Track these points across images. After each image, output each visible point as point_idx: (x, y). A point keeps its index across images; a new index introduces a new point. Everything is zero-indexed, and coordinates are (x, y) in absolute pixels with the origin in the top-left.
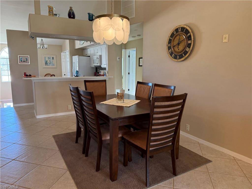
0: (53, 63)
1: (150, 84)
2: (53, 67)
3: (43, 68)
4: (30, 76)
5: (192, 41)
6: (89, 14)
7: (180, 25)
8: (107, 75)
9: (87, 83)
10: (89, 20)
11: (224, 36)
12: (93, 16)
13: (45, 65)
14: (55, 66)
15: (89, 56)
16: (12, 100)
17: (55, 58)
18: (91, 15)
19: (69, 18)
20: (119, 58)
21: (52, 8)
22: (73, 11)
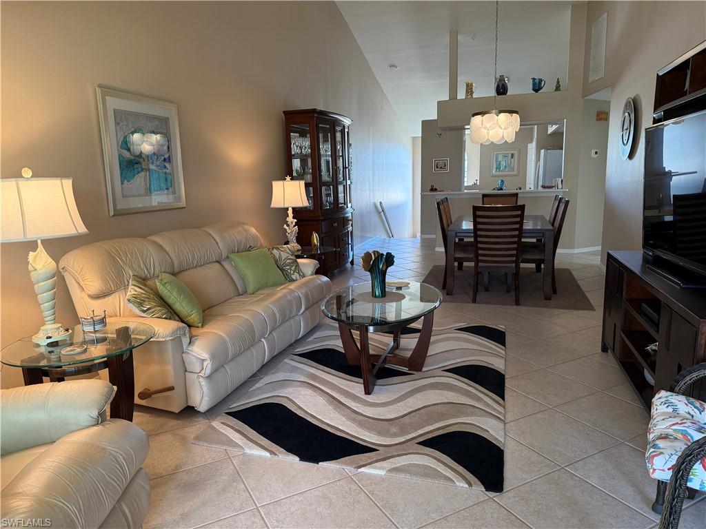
0: (512, 166)
3: (492, 176)
4: (436, 190)
6: (534, 79)
8: (560, 186)
9: (485, 199)
10: (533, 90)
13: (496, 171)
14: (515, 173)
17: (516, 156)
18: (537, 81)
19: (498, 95)
20: (596, 153)
21: (472, 85)
22: (503, 82)
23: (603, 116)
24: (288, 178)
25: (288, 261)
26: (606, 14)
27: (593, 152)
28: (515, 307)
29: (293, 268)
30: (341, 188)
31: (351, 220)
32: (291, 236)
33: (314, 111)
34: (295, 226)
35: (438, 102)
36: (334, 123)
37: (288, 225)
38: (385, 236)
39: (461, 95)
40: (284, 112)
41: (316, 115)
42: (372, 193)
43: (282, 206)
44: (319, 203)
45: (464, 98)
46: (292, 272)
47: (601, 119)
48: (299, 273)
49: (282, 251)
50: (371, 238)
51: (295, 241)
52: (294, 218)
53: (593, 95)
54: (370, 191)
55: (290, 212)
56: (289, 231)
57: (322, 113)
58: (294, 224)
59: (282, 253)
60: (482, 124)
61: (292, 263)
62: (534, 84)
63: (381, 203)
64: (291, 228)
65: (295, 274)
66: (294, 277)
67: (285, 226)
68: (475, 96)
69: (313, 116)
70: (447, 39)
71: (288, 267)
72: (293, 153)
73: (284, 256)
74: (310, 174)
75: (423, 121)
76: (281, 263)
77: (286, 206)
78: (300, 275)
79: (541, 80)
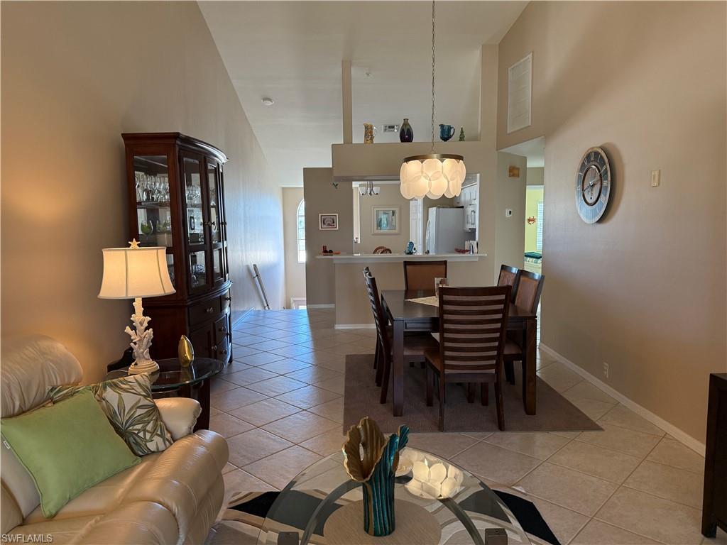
0: (394, 224)
1: (514, 270)
2: (394, 231)
3: (373, 235)
4: (331, 251)
5: (609, 182)
6: (442, 126)
7: (592, 148)
8: (475, 250)
10: (441, 138)
11: (653, 174)
12: (451, 128)
13: (377, 229)
14: (397, 231)
15: (462, 207)
16: (303, 301)
17: (397, 214)
18: (446, 128)
19: (402, 141)
20: (510, 212)
21: (371, 128)
22: (408, 127)
23: (516, 172)
24: (134, 244)
25: (140, 412)
26: (530, 56)
27: (507, 211)
28: (499, 434)
29: (149, 427)
30: (216, 254)
31: (230, 299)
32: (139, 347)
33: (176, 136)
34: (147, 328)
35: (333, 145)
36: (205, 157)
37: (134, 328)
38: (259, 308)
39: (358, 138)
40: (122, 134)
41: (178, 142)
42: (244, 254)
43: (122, 295)
44: (185, 280)
45: (363, 142)
46: (148, 436)
47: (513, 175)
48: (162, 436)
49: (125, 391)
50: (244, 312)
51: (148, 356)
52: (145, 314)
53: (509, 148)
54: (242, 251)
55: (138, 305)
56: (135, 338)
57: (188, 140)
58: (146, 325)
59: (124, 394)
60: (422, 172)
61: (148, 414)
62: (443, 131)
63: (255, 266)
64: (141, 332)
65: (156, 438)
66: (152, 446)
67: (128, 329)
68: (375, 141)
69: (174, 144)
70: (338, 71)
71: (139, 427)
72: (138, 200)
73: (129, 400)
74: (168, 232)
75: (304, 169)
76: (122, 420)
77: (130, 296)
78: (165, 440)
79: (450, 128)
